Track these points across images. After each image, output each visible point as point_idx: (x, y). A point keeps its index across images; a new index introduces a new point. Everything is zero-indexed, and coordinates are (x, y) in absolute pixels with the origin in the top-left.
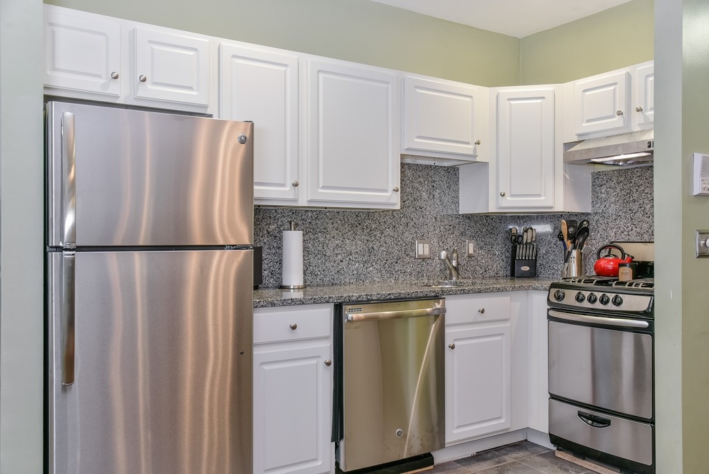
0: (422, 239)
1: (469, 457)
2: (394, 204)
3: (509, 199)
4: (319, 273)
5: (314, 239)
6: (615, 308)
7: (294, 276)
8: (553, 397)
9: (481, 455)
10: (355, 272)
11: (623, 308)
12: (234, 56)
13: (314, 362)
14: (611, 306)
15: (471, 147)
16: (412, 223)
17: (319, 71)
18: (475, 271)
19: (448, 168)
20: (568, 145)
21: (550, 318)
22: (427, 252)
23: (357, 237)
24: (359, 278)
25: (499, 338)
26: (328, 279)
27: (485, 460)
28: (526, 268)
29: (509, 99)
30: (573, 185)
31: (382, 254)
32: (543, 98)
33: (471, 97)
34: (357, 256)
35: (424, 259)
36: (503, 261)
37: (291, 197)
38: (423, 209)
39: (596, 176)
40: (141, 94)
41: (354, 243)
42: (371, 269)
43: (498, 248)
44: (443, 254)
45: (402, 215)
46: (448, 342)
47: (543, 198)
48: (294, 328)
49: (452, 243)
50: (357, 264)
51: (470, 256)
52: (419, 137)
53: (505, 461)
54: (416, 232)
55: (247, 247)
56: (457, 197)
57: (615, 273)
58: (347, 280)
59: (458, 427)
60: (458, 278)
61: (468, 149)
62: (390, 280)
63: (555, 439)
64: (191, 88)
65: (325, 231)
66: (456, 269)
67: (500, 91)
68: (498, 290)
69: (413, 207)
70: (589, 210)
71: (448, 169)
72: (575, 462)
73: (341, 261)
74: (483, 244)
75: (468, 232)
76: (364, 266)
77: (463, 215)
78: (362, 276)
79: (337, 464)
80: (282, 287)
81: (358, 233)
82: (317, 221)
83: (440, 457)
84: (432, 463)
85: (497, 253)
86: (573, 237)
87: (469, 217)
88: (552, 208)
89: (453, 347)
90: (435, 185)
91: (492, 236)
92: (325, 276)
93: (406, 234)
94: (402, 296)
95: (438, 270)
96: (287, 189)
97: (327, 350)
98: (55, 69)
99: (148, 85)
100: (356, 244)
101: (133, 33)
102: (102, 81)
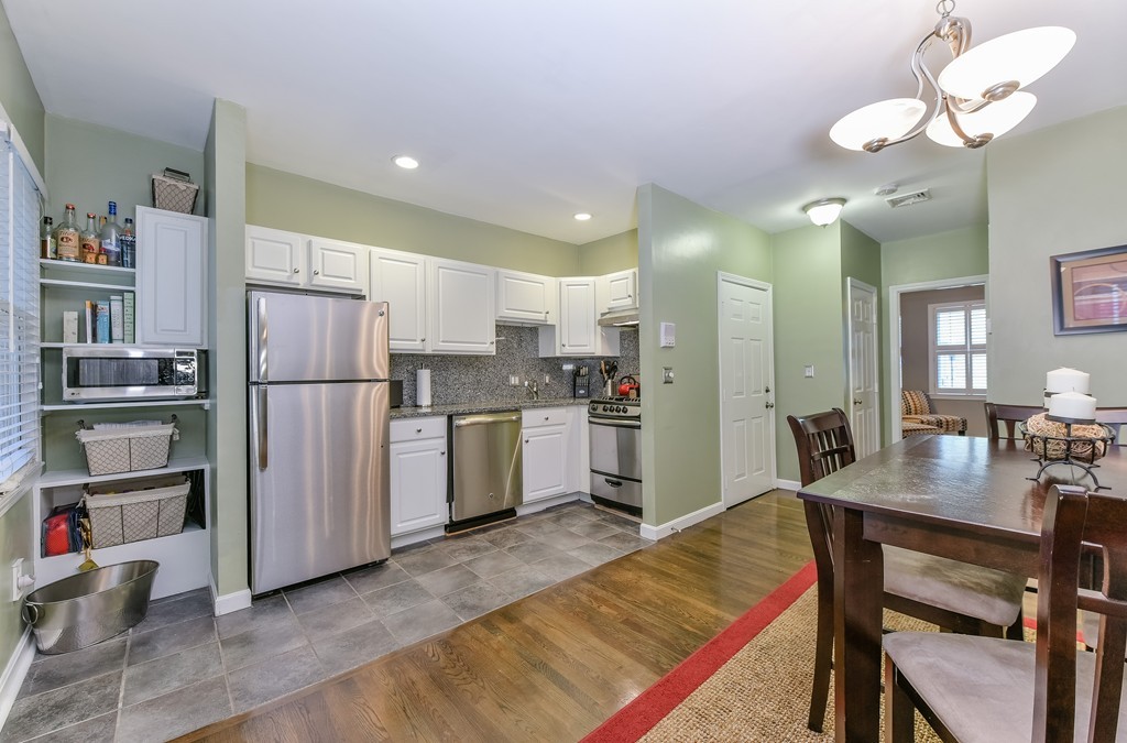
0: (514, 374)
1: (541, 511)
2: (493, 352)
3: (568, 347)
4: (443, 397)
5: (439, 375)
6: (623, 414)
7: (425, 399)
8: (593, 471)
9: (549, 509)
10: (468, 396)
11: (628, 414)
12: (380, 258)
13: (433, 452)
14: (622, 414)
15: (543, 315)
16: (507, 364)
17: (439, 268)
18: (550, 394)
20: (603, 315)
21: (590, 422)
22: (517, 382)
23: (469, 373)
24: (471, 399)
25: (559, 436)
26: (449, 400)
28: (582, 392)
29: (567, 285)
30: (607, 339)
31: (486, 384)
32: (588, 285)
33: (543, 284)
34: (469, 385)
35: (515, 387)
36: (567, 387)
37: (421, 348)
38: (514, 355)
39: (622, 334)
40: (314, 282)
41: (467, 377)
42: (479, 393)
43: (565, 379)
44: (526, 383)
45: (499, 359)
46: (525, 439)
47: (588, 347)
48: (419, 431)
49: (534, 376)
50: (470, 391)
51: (547, 384)
52: (507, 309)
54: (509, 370)
55: (385, 380)
56: (538, 347)
57: (627, 394)
58: (463, 401)
59: (531, 492)
60: (537, 398)
61: (541, 317)
62: (492, 400)
63: (593, 497)
64: (350, 279)
65: (447, 369)
66: (536, 393)
67: (562, 280)
68: (558, 405)
70: (618, 355)
71: (530, 329)
72: (605, 510)
73: (458, 389)
74: (554, 376)
75: (545, 370)
76: (474, 391)
77: (542, 358)
78: (473, 398)
79: (451, 517)
80: (416, 406)
81: (470, 371)
82: (440, 363)
83: (521, 512)
84: (515, 515)
85: (564, 382)
86: (608, 372)
87: (545, 359)
88: (594, 353)
89: (527, 442)
90: (522, 339)
91: (561, 372)
92: (448, 398)
93: (503, 371)
94: (493, 410)
95: (525, 393)
96: (417, 343)
97: (442, 444)
98: (254, 266)
99: (320, 276)
100: (469, 377)
101: (310, 243)
102: (288, 274)
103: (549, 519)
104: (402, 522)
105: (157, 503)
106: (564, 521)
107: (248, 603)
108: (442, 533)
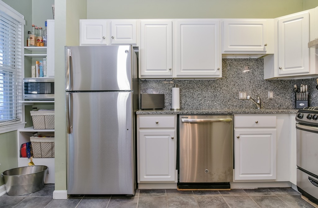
0: (243, 90)
1: (253, 189)
2: (219, 75)
3: (284, 70)
4: (191, 105)
5: (188, 91)
7: (176, 105)
8: (299, 168)
9: (260, 189)
10: (208, 105)
12: (146, 25)
13: (167, 137)
15: (262, 47)
16: (237, 84)
17: (181, 25)
18: (274, 106)
19: (257, 59)
21: (297, 128)
22: (245, 97)
23: (208, 90)
25: (269, 136)
26: (195, 107)
27: (261, 192)
28: (302, 104)
29: (284, 22)
31: (221, 97)
32: (302, 18)
33: (262, 24)
34: (208, 98)
35: (243, 100)
36: (292, 101)
37: (169, 74)
38: (243, 78)
40: (112, 42)
41: (207, 93)
42: (215, 103)
43: (288, 95)
44: (249, 97)
45: (231, 81)
46: (236, 135)
47: (303, 68)
48: (157, 123)
49: (260, 93)
50: (209, 102)
51: (271, 99)
52: (231, 46)
53: (269, 195)
54: (239, 88)
56: (263, 72)
58: (204, 108)
59: (242, 174)
60: (261, 108)
61: (261, 49)
62: (225, 108)
64: (130, 38)
65: (193, 88)
66: (260, 104)
67: (279, 19)
68: (267, 113)
69: (237, 77)
72: (310, 203)
73: (201, 100)
74: (279, 93)
75: (269, 88)
76: (212, 102)
77: (266, 80)
78: (211, 107)
79: (178, 179)
81: (209, 89)
82: (190, 84)
83: (234, 186)
84: (230, 188)
85: (288, 98)
87: (270, 81)
88: (308, 73)
89: (238, 138)
90: (249, 67)
91: (284, 89)
92: (194, 106)
93: (234, 89)
94: (210, 113)
95: (252, 105)
96: (167, 71)
97: (173, 132)
98: (87, 39)
99: (115, 39)
100: (208, 93)
101: (111, 23)
102: (101, 40)
103: (254, 197)
104: (147, 175)
105: (51, 143)
106: (266, 202)
107: (65, 197)
108: (175, 187)
